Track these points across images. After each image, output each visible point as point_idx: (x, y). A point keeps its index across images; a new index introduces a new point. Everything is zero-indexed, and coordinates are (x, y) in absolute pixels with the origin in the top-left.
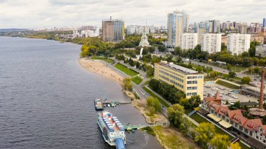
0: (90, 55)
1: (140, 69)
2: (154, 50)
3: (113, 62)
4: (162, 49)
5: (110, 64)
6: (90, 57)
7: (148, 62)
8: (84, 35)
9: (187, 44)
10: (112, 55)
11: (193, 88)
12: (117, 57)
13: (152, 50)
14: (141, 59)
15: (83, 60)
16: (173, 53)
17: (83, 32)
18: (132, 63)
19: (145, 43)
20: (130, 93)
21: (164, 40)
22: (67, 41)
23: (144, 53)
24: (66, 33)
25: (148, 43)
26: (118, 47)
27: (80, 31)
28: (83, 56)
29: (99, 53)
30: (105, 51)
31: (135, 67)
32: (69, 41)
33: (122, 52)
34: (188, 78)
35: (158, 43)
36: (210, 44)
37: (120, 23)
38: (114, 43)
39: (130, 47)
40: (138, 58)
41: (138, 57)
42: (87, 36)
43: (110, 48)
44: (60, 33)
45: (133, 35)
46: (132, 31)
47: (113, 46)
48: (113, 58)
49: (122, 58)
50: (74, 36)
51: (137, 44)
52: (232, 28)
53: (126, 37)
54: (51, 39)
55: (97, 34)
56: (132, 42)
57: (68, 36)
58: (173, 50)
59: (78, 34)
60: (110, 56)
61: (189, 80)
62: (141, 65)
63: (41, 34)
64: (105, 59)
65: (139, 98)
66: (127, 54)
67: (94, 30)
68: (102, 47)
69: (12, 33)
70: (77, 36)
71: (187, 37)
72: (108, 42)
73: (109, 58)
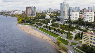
0: (22, 23)
3: (37, 27)
4: (59, 20)
6: (23, 24)
9: (74, 18)
12: (38, 24)
14: (51, 25)
15: (20, 25)
16: (66, 22)
17: (15, 12)
19: (48, 17)
22: (9, 16)
24: (8, 12)
25: (50, 17)
26: (36, 19)
27: (14, 12)
28: (19, 23)
29: (27, 22)
30: (30, 20)
32: (10, 16)
37: (34, 8)
38: (33, 17)
42: (17, 14)
43: (32, 19)
44: (5, 12)
46: (41, 12)
48: (36, 24)
50: (12, 14)
54: (2, 15)
55: (21, 13)
57: (9, 14)
59: (13, 13)
64: (32, 25)
67: (20, 11)
68: (28, 19)
70: (13, 14)
71: (75, 14)
72: (29, 16)
73: (33, 24)
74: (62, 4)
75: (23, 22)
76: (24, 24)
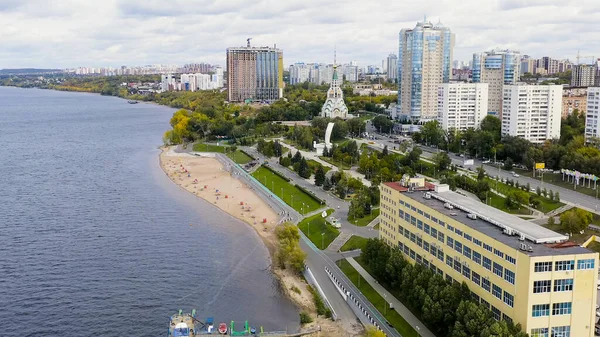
0: (191, 139)
1: (327, 188)
2: (363, 130)
3: (250, 162)
4: (384, 127)
5: (240, 168)
6: (191, 145)
7: (349, 164)
8: (187, 84)
9: (458, 114)
10: (248, 138)
11: (559, 308)
12: (262, 148)
13: (357, 129)
14: (326, 154)
15: (171, 153)
16: (417, 137)
17: (185, 78)
18: (302, 167)
19: (335, 108)
20: (298, 284)
21: (387, 102)
22: (146, 100)
23: (335, 137)
25: (344, 109)
26: (266, 117)
27: (177, 76)
28: (174, 140)
29: (215, 135)
30: (230, 127)
31: (312, 180)
32: (151, 98)
33: (277, 131)
34: (539, 267)
35: (370, 108)
36: (528, 116)
37: (272, 55)
38: (256, 106)
39: (299, 118)
40: (320, 152)
41: (319, 148)
42: (193, 88)
43: (243, 121)
44: (131, 79)
45: (305, 86)
46: (302, 77)
47: (253, 116)
48: (252, 149)
49: (276, 150)
50: (163, 88)
51: (316, 110)
52: (541, 70)
53: (286, 91)
54: (109, 93)
55: (216, 83)
56: (303, 105)
57: (149, 88)
58: (416, 129)
59: (173, 82)
60: (244, 143)
61: (543, 276)
62: (328, 175)
63: (89, 81)
64: (234, 150)
65: (329, 315)
66: (289, 137)
67: (211, 73)
68: (224, 119)
69: (24, 78)
70: (171, 86)
71: (459, 95)
72: (240, 105)
73: (239, 148)
74: (407, 35)
75: (195, 135)
76: (196, 149)
